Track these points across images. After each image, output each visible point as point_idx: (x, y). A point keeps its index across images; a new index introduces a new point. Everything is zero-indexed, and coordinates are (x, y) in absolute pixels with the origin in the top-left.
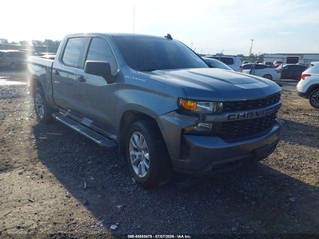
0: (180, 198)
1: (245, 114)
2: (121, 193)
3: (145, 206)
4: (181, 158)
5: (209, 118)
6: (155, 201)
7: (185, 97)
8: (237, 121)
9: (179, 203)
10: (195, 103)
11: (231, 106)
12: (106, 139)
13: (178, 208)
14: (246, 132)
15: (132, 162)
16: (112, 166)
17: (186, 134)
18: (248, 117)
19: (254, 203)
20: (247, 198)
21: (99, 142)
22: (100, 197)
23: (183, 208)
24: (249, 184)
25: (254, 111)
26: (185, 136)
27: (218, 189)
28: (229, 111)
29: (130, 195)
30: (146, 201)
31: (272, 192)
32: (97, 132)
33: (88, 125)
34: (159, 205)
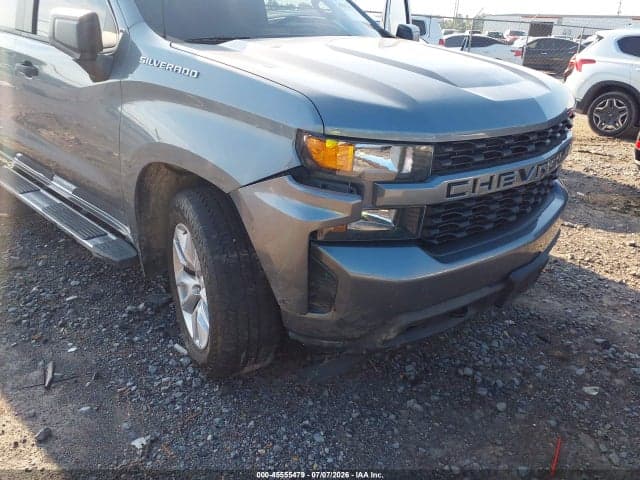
0: (310, 403)
1: (492, 178)
2: (149, 394)
3: (214, 438)
4: (311, 309)
5: (393, 194)
6: (243, 418)
7: (318, 129)
8: (470, 199)
9: (308, 418)
10: (351, 148)
11: (456, 157)
12: (110, 235)
13: (303, 438)
14: (490, 226)
15: (182, 300)
16: (129, 308)
17: (322, 243)
18: (498, 186)
19: (501, 406)
20: (483, 392)
21: (89, 244)
22: (86, 414)
23: (319, 438)
24: (485, 346)
25: (515, 167)
26: (321, 249)
27: (409, 368)
28: (450, 171)
29: (173, 402)
30: (217, 420)
31: (542, 367)
32: (88, 215)
33: (66, 196)
34: (253, 430)
